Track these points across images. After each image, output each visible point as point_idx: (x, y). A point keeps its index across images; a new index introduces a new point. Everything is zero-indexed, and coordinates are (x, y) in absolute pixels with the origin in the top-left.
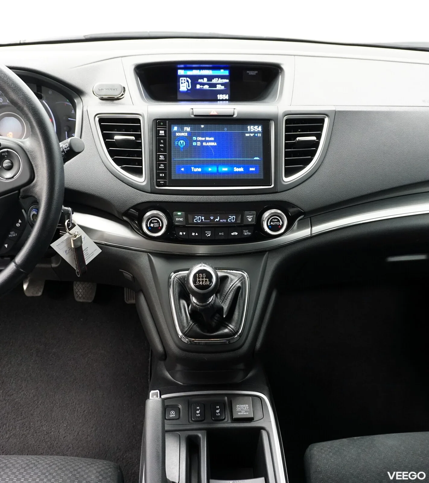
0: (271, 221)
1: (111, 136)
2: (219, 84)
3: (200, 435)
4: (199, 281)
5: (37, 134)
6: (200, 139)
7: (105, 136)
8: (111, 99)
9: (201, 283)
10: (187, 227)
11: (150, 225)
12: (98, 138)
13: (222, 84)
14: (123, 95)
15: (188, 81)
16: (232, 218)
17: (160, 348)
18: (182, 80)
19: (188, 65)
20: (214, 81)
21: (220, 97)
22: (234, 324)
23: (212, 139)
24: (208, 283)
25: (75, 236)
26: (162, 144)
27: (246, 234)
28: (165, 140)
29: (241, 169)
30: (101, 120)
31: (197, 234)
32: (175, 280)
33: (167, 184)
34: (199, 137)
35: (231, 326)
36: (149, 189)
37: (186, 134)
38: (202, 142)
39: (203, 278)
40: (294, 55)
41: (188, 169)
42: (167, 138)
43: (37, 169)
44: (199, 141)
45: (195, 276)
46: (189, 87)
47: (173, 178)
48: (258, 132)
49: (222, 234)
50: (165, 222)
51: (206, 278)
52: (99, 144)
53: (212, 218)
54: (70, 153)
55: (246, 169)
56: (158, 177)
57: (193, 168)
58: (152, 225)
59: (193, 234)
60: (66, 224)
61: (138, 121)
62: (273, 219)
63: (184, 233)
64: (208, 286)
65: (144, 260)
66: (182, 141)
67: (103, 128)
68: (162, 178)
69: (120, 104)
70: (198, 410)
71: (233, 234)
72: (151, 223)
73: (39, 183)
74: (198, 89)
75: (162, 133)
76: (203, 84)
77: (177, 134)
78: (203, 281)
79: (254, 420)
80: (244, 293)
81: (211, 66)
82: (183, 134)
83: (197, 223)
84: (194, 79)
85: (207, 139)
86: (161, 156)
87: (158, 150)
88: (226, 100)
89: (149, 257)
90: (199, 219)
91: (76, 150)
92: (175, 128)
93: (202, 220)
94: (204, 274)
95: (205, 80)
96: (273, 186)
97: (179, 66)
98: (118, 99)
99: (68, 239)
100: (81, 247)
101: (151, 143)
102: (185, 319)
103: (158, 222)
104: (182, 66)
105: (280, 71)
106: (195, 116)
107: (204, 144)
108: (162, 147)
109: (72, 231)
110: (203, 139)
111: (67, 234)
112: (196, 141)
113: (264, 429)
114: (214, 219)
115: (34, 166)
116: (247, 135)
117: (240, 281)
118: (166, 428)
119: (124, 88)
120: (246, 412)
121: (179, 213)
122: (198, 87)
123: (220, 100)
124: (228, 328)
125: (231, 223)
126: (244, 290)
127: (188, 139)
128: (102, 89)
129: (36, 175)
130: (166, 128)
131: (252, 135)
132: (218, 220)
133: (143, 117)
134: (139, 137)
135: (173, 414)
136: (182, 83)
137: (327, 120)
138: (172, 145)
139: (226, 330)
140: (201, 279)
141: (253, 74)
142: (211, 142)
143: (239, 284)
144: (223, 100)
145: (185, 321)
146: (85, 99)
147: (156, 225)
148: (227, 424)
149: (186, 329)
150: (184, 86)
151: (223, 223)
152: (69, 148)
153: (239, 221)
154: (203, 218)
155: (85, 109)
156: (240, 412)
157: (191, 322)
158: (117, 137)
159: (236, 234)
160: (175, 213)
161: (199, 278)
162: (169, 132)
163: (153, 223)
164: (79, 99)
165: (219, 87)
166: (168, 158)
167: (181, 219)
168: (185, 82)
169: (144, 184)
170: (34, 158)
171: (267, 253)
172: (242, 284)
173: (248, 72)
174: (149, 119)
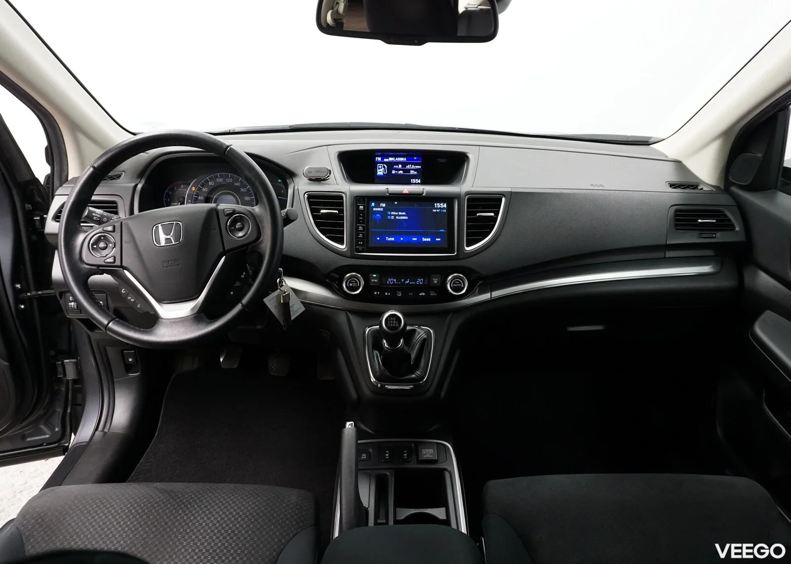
0: (454, 283)
1: (318, 210)
2: (412, 170)
3: (388, 473)
4: (390, 323)
5: (264, 203)
6: (394, 213)
7: (312, 211)
8: (318, 180)
9: (392, 325)
10: (381, 287)
11: (349, 284)
12: (306, 212)
13: (415, 170)
14: (328, 176)
15: (384, 167)
16: (420, 281)
17: (354, 395)
18: (379, 166)
19: (385, 153)
20: (408, 167)
21: (413, 181)
22: (420, 370)
23: (404, 213)
24: (397, 325)
25: (285, 293)
26: (361, 217)
27: (432, 295)
28: (364, 214)
29: (429, 239)
30: (309, 197)
31: (389, 294)
32: (370, 332)
33: (365, 251)
34: (393, 212)
35: (418, 372)
36: (349, 254)
37: (382, 209)
38: (395, 216)
39: (393, 321)
40: (479, 146)
41: (383, 239)
42: (366, 212)
43: (263, 230)
44: (393, 215)
45: (386, 319)
46: (385, 172)
47: (370, 246)
48: (444, 208)
49: (412, 294)
50: (363, 283)
51: (395, 321)
52: (307, 216)
53: (403, 281)
54: (288, 220)
55: (433, 239)
56: (357, 244)
57: (387, 238)
58: (351, 285)
59: (386, 294)
60: (278, 281)
61: (341, 198)
62: (456, 281)
63: (378, 293)
64: (397, 328)
65: (342, 318)
66: (378, 215)
67: (310, 204)
68: (360, 245)
69: (326, 184)
70: (387, 453)
71: (420, 294)
72: (350, 282)
73: (264, 241)
74: (393, 174)
75: (361, 207)
76: (398, 170)
77: (374, 209)
78: (393, 323)
79: (439, 462)
80: (429, 345)
81: (405, 154)
82: (379, 209)
83: (390, 284)
84: (390, 165)
85: (400, 213)
86: (360, 227)
87: (358, 221)
88: (418, 184)
89: (347, 314)
90: (391, 281)
91: (292, 218)
92: (373, 204)
93: (394, 282)
94: (394, 318)
95: (400, 166)
96: (456, 253)
97: (377, 154)
98: (324, 180)
99: (279, 296)
100: (288, 303)
101: (352, 216)
102: (377, 365)
103: (356, 282)
104: (380, 154)
105: (466, 159)
106: (390, 194)
107: (397, 218)
108: (361, 220)
109: (282, 288)
110: (397, 213)
111: (279, 290)
112: (391, 215)
113: (446, 470)
114: (405, 281)
115: (261, 227)
116: (434, 211)
117: (426, 334)
118: (359, 467)
119: (330, 171)
120: (431, 455)
121: (374, 276)
122: (393, 172)
123: (413, 184)
124: (415, 374)
125: (419, 285)
126: (430, 342)
127: (384, 213)
128: (311, 172)
129: (262, 234)
130: (365, 204)
131: (438, 211)
132: (408, 282)
133: (346, 194)
134: (341, 211)
135: (364, 456)
136: (379, 169)
137: (503, 199)
138: (370, 218)
139: (414, 376)
140: (391, 322)
141: (443, 161)
142: (403, 216)
143: (425, 337)
144: (415, 184)
145: (377, 367)
146: (296, 180)
147: (355, 285)
148: (413, 465)
149: (378, 374)
150: (380, 172)
151: (413, 284)
152: (285, 217)
153: (426, 283)
154: (395, 280)
155: (296, 188)
156: (426, 455)
157: (383, 368)
158: (322, 211)
159: (424, 294)
160: (371, 275)
161: (390, 321)
162: (368, 208)
163: (352, 283)
164: (291, 180)
165: (412, 172)
166: (366, 229)
167: (376, 281)
168: (381, 168)
169: (345, 250)
170: (262, 221)
171: (451, 313)
172: (428, 336)
173: (438, 160)
174: (351, 196)
